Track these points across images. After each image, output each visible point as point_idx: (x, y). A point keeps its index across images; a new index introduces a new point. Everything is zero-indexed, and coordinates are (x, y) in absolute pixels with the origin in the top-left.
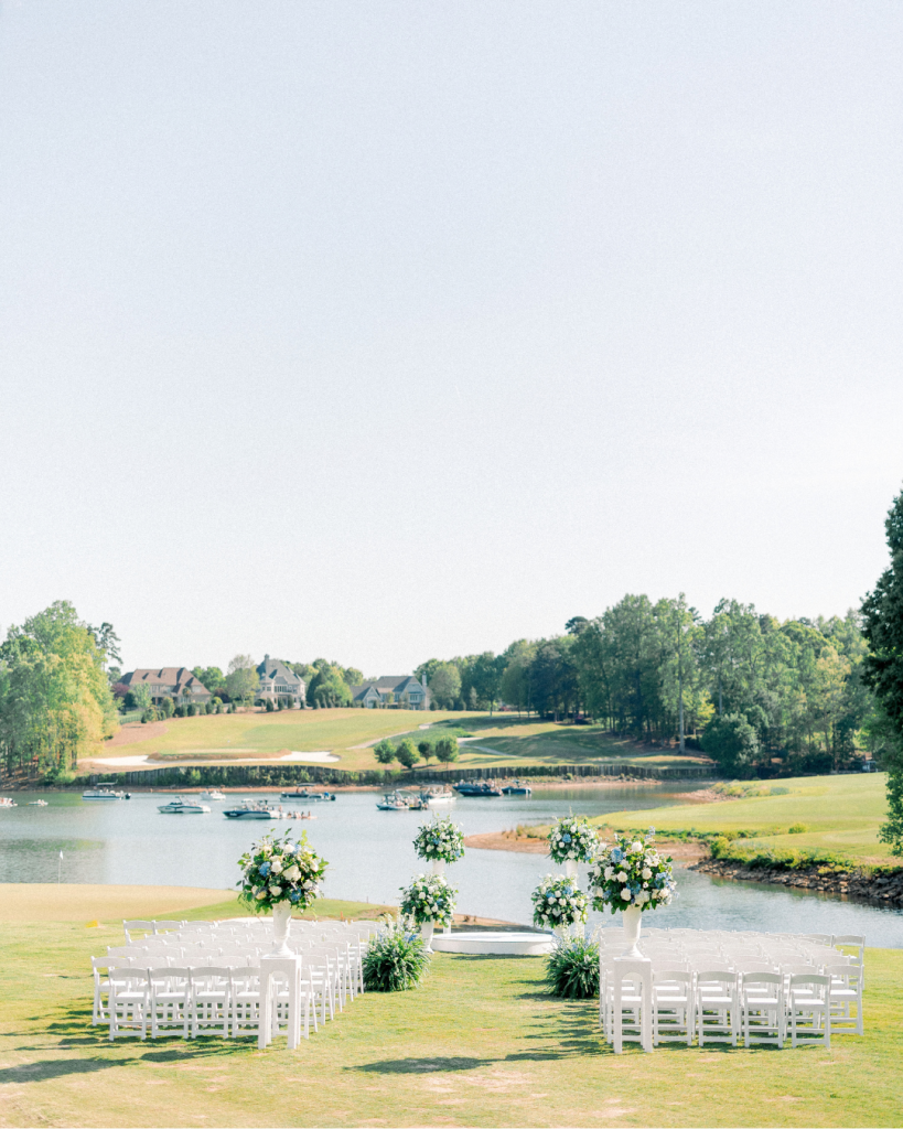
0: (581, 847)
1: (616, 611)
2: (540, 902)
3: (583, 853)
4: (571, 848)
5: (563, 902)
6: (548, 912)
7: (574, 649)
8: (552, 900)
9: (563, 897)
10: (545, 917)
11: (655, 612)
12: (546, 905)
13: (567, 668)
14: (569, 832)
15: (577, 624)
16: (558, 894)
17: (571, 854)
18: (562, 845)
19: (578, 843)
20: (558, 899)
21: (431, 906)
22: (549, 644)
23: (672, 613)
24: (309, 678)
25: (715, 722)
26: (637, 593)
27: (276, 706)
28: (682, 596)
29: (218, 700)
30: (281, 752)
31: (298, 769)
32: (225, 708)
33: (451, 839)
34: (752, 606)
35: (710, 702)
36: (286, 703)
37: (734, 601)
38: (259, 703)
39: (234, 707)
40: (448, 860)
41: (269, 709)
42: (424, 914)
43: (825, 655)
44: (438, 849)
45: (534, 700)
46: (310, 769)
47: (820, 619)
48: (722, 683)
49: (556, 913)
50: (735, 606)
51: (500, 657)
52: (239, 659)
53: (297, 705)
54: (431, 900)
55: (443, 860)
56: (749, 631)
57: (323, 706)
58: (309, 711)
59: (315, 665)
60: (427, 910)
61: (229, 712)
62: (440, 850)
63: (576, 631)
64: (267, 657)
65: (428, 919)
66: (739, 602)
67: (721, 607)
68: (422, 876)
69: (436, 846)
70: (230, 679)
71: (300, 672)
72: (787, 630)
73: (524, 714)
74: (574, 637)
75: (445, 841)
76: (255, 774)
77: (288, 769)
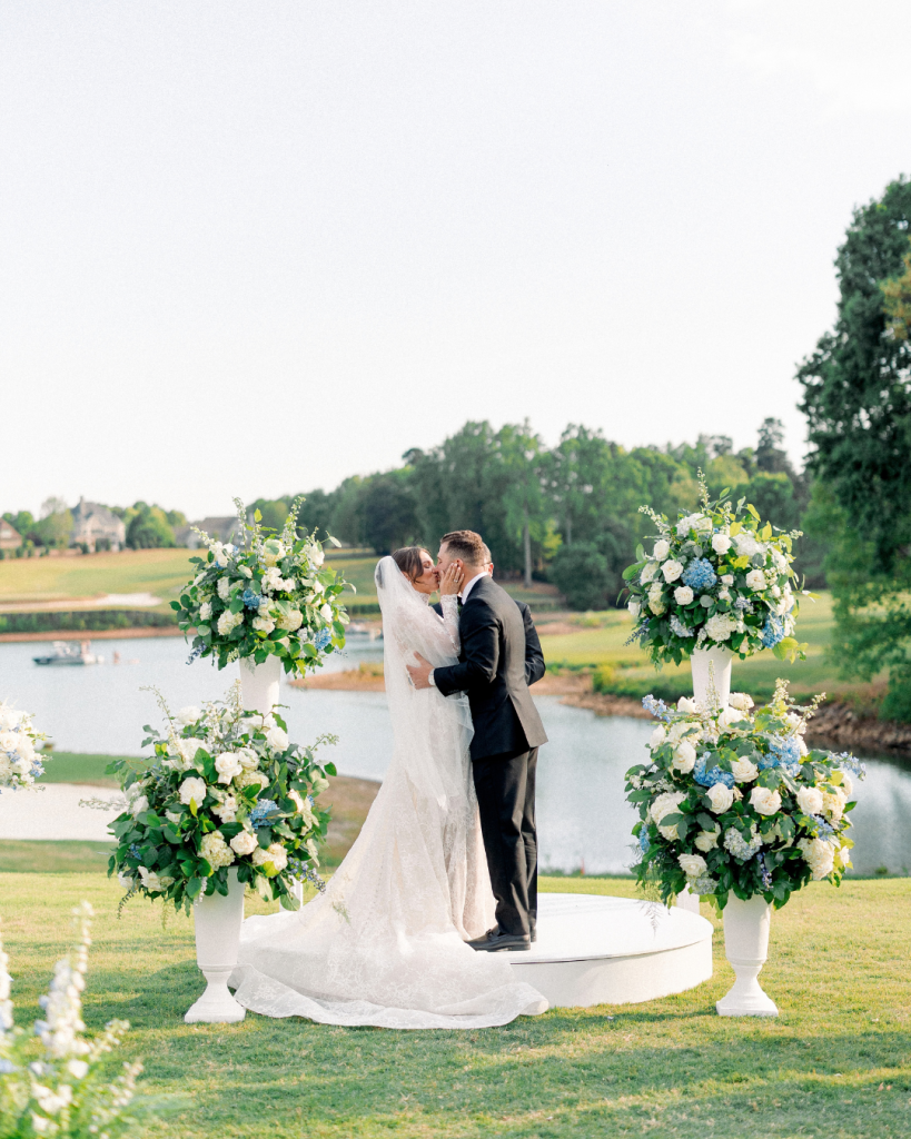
0: (752, 600)
1: (456, 438)
2: (671, 803)
3: (758, 620)
4: (717, 607)
5: (766, 800)
6: (706, 841)
7: (412, 481)
8: (719, 797)
9: (763, 778)
10: (690, 864)
11: (498, 437)
12: (695, 816)
13: (407, 502)
14: (709, 553)
15: (413, 455)
16: (744, 768)
17: (720, 626)
18: (684, 596)
19: (739, 587)
20: (747, 788)
21: (230, 832)
22: (385, 476)
23: (515, 439)
24: (128, 520)
25: (563, 554)
26: (478, 419)
27: (92, 549)
28: (527, 420)
29: (30, 543)
30: (96, 595)
31: (114, 612)
32: (38, 551)
33: (301, 589)
34: (600, 430)
35: (556, 533)
36: (103, 545)
37: (581, 427)
38: (74, 546)
39: (47, 552)
40: (289, 662)
41: (85, 550)
42: (199, 866)
43: (679, 479)
44: (258, 624)
45: (369, 536)
46: (128, 613)
47: (669, 445)
48: (571, 511)
49: (741, 845)
50: (583, 431)
51: (331, 495)
52: (52, 501)
53: (115, 548)
54: (228, 809)
55: (273, 660)
56: (598, 455)
57: (143, 547)
58: (128, 553)
59: (135, 506)
60: (214, 848)
61: (41, 555)
62: (263, 625)
63: (412, 462)
64: (82, 498)
65: (218, 885)
66: (587, 427)
67: (567, 432)
68: (192, 714)
69: (250, 613)
70: (45, 522)
71: (119, 514)
72: (638, 454)
73: (358, 551)
74: (410, 468)
75: (277, 595)
76: (67, 619)
77: (103, 613)
